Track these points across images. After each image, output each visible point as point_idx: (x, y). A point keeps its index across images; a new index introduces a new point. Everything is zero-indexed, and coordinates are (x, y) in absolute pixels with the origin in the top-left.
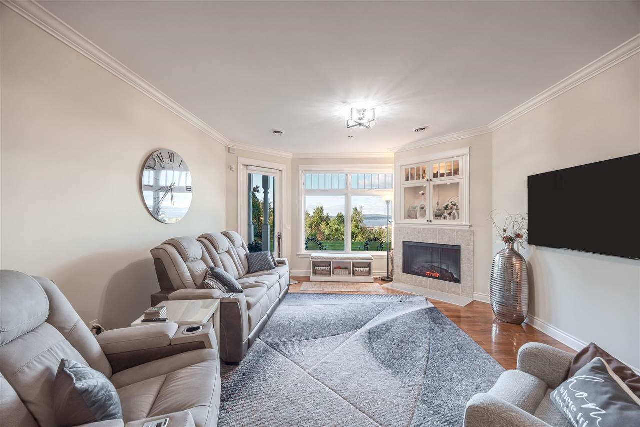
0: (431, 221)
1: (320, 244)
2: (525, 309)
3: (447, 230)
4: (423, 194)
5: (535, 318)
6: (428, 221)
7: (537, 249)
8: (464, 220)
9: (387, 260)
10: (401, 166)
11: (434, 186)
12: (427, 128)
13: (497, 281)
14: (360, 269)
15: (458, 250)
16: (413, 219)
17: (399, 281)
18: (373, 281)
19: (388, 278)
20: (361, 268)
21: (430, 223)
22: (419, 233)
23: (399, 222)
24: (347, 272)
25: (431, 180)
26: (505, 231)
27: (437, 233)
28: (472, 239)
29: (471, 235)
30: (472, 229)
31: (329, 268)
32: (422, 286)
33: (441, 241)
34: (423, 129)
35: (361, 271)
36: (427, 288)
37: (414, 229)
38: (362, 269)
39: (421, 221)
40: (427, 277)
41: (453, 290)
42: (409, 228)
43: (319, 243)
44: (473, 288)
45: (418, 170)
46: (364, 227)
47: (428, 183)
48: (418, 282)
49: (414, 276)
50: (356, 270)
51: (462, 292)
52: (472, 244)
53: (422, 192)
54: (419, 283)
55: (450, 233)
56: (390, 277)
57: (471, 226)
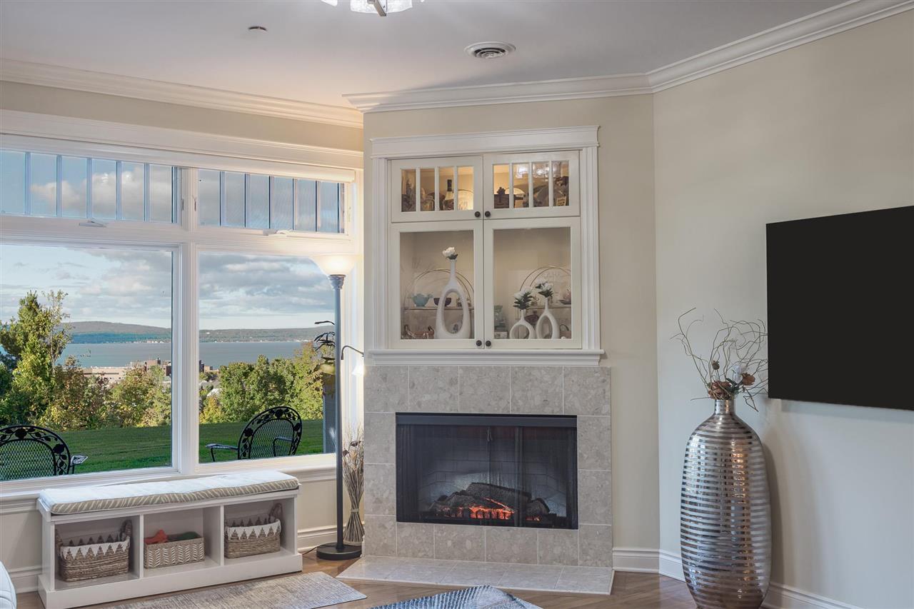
0: (489, 344)
1: (59, 449)
2: (761, 570)
3: (539, 369)
4: (453, 257)
5: (785, 587)
6: (479, 343)
7: (785, 409)
8: (586, 339)
9: (335, 482)
10: (389, 160)
11: (499, 235)
12: (511, 48)
13: (696, 504)
14: (248, 530)
15: (567, 429)
16: (420, 336)
17: (386, 550)
18: (299, 565)
19: (340, 546)
20: (250, 524)
21: (487, 350)
22: (453, 382)
23: (383, 349)
24: (197, 546)
25: (488, 214)
26: (716, 366)
27: (509, 381)
28: (608, 394)
29: (604, 381)
30: (607, 364)
31: (125, 544)
32: (463, 557)
33: (521, 403)
34: (498, 50)
35: (253, 535)
36: (477, 558)
37: (436, 370)
38: (257, 529)
39: (446, 343)
40: (476, 522)
41: (557, 551)
42: (416, 368)
43: (53, 444)
44: (611, 537)
45: (427, 176)
46: (70, 373)
47: (479, 222)
48: (449, 543)
49: (435, 528)
50: (235, 535)
51: (585, 552)
52: (606, 408)
53: (450, 250)
54: (454, 544)
55: (547, 378)
56: (345, 542)
57: (603, 356)
